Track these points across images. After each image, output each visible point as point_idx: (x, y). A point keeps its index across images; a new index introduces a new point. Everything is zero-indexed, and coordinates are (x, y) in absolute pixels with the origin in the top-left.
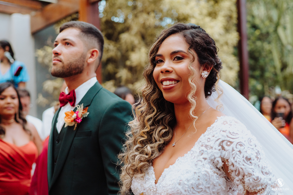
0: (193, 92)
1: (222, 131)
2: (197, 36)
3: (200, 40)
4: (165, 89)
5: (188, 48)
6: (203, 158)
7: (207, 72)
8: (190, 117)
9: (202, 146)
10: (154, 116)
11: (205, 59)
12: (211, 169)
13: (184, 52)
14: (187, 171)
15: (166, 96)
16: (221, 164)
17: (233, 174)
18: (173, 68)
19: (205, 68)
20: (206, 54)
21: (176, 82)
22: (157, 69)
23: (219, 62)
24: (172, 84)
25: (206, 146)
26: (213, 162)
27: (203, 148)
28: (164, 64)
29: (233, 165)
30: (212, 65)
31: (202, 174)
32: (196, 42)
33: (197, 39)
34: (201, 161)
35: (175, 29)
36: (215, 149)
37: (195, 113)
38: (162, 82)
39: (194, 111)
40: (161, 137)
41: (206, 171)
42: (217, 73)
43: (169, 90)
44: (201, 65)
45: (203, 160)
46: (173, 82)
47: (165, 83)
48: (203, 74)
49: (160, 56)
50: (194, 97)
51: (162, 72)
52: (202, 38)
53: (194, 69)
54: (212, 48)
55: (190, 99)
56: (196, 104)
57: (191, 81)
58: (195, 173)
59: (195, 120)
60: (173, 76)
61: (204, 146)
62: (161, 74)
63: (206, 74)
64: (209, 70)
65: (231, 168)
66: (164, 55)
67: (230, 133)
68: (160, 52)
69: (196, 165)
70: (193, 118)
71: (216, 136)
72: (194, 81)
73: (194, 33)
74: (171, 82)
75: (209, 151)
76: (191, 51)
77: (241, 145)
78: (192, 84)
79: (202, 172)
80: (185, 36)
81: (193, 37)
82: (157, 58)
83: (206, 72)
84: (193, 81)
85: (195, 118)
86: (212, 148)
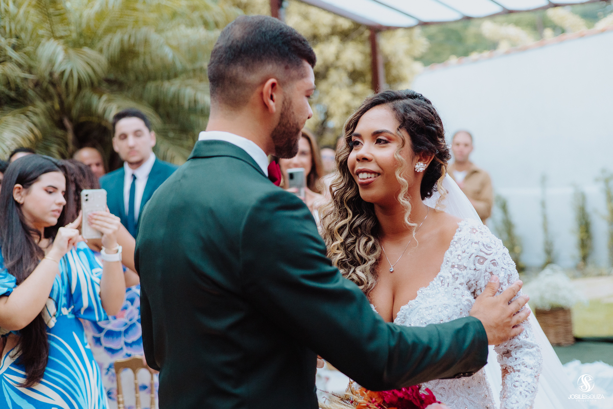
0: (404, 191)
1: (473, 244)
2: (414, 110)
3: (415, 116)
4: (362, 184)
5: (397, 128)
6: (460, 284)
7: (424, 164)
8: (405, 225)
9: (453, 267)
10: (350, 222)
11: (422, 144)
13: (391, 133)
14: (445, 306)
15: (363, 193)
18: (373, 155)
19: (422, 158)
20: (422, 137)
21: (377, 175)
22: (353, 155)
23: (443, 150)
24: (371, 177)
25: (459, 267)
26: (468, 287)
27: (456, 270)
28: (362, 147)
30: (432, 154)
31: (463, 305)
32: (410, 120)
33: (413, 115)
35: (382, 99)
36: (470, 269)
37: (411, 220)
38: (358, 174)
39: (410, 216)
40: (368, 254)
41: (467, 300)
42: (441, 165)
43: (366, 186)
44: (416, 154)
45: (460, 286)
46: (373, 175)
47: (361, 176)
48: (417, 166)
49: (358, 136)
50: (406, 198)
51: (358, 160)
52: (420, 114)
53: (402, 158)
54: (434, 129)
55: (402, 200)
56: (410, 207)
57: (400, 176)
58: (456, 305)
59: (415, 229)
60: (372, 167)
61: (456, 266)
62: (357, 162)
63: (421, 167)
64: (427, 162)
66: (362, 135)
67: (484, 245)
68: (357, 131)
69: (454, 295)
70: (410, 227)
71: (467, 251)
72: (403, 175)
73: (409, 106)
74: (369, 175)
75: (464, 272)
76: (400, 132)
77: (494, 264)
78: (401, 179)
79: (463, 303)
80: (395, 109)
81: (406, 111)
82: (353, 138)
83: (422, 164)
84: (401, 175)
85: (413, 227)
86: (466, 268)
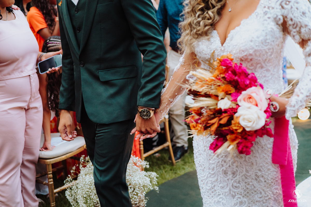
9: (265, 7)
12: (275, 26)
16: (282, 21)
17: (291, 28)
25: (269, 8)
26: (276, 20)
29: (292, 20)
31: (268, 31)
34: (266, 20)
41: (271, 28)
45: (268, 19)
58: (263, 30)
61: (267, 7)
65: (290, 22)
69: (263, 24)
75: (272, 11)
79: (268, 29)
86: (273, 8)
